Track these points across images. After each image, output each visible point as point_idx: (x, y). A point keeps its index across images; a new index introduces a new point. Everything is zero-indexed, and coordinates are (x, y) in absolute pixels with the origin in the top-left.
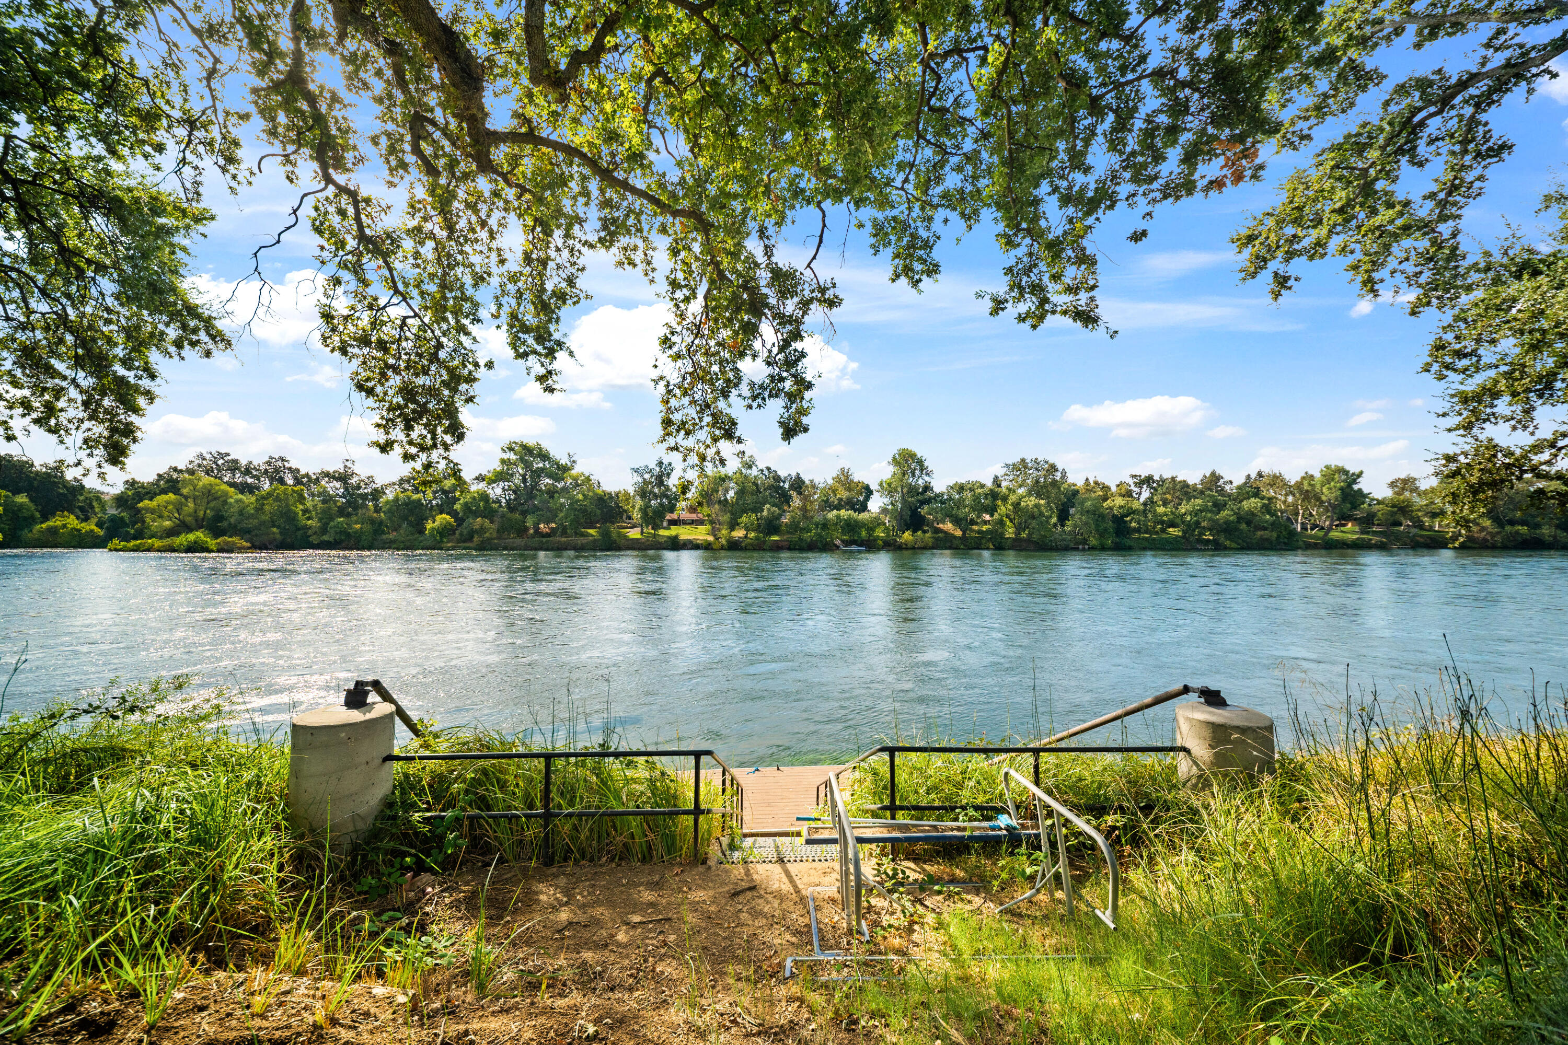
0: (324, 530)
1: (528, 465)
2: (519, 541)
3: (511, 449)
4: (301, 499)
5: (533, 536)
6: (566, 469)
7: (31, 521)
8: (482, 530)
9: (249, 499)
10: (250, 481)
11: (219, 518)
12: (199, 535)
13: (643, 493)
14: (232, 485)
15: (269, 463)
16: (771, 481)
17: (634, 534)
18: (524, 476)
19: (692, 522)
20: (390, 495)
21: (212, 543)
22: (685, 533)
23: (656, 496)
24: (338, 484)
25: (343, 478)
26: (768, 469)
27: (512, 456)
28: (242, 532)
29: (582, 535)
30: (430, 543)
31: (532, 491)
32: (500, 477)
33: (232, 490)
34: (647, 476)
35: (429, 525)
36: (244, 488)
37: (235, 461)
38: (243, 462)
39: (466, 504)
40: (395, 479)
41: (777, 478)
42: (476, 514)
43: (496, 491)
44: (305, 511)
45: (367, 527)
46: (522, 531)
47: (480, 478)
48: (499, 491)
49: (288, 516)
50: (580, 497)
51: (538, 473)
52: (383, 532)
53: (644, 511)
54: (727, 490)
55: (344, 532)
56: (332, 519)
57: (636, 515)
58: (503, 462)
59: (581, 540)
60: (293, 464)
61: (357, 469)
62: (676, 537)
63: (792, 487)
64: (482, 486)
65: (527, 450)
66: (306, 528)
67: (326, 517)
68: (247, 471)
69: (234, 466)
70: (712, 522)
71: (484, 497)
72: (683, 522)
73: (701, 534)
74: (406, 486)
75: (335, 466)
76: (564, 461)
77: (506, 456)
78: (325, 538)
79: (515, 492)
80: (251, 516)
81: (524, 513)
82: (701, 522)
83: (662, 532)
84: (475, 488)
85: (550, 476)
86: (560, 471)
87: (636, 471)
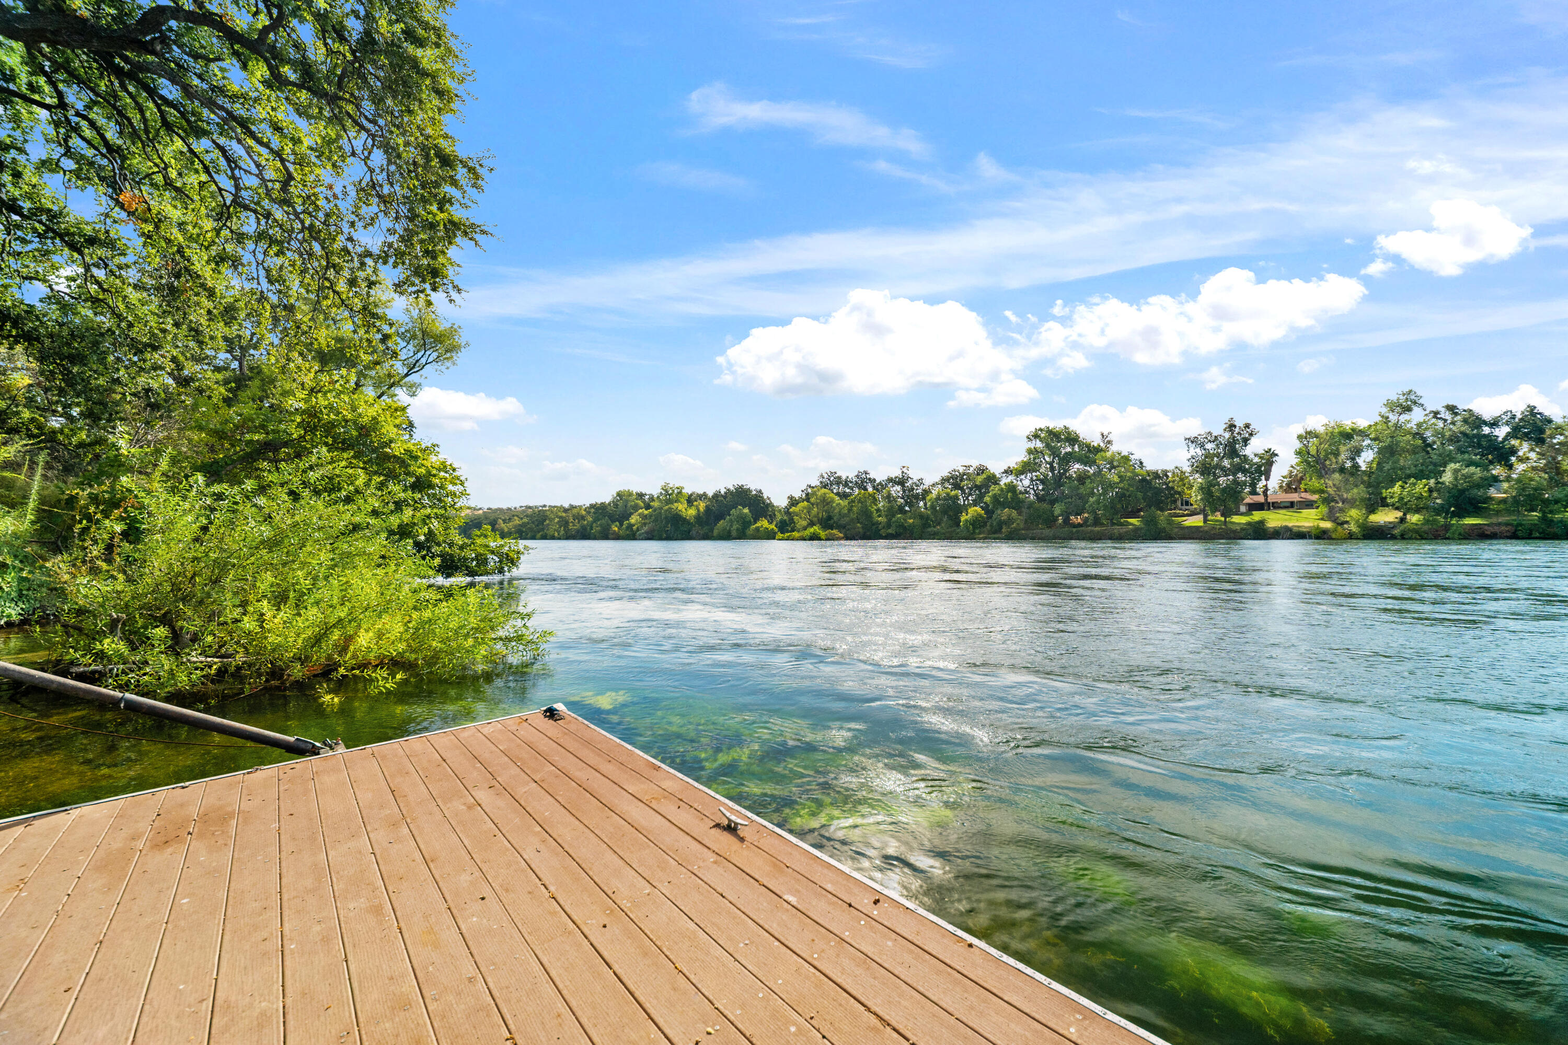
0: (889, 525)
1: (1055, 453)
2: (1047, 532)
3: (1036, 436)
4: (875, 501)
5: (1061, 526)
6: (1098, 450)
7: (750, 524)
8: (1010, 521)
9: (844, 503)
10: (848, 490)
11: (830, 518)
12: (816, 529)
13: (1204, 468)
14: (838, 494)
15: (857, 476)
16: (1459, 427)
17: (1196, 521)
18: (1051, 464)
19: (1291, 505)
20: (935, 493)
21: (823, 534)
22: (1274, 520)
23: (1226, 472)
24: (898, 488)
25: (901, 482)
26: (1452, 409)
27: (1039, 445)
28: (840, 527)
29: (1122, 524)
30: (965, 533)
31: (1059, 481)
32: (1025, 468)
33: (837, 498)
34: (1209, 446)
35: (964, 518)
36: (844, 496)
37: (839, 478)
38: (844, 478)
39: (995, 496)
40: (937, 479)
41: (1476, 421)
42: (1004, 505)
43: (1025, 482)
44: (878, 510)
45: (918, 522)
46: (1050, 521)
47: (1008, 472)
48: (1027, 482)
49: (866, 514)
50: (1116, 479)
51: (1067, 460)
52: (930, 526)
53: (1206, 491)
54: (1358, 451)
55: (901, 526)
56: (894, 516)
57: (1195, 497)
58: (1030, 452)
59: (1117, 529)
60: (872, 476)
61: (911, 473)
62: (1262, 522)
63: (1516, 432)
64: (1011, 478)
65: (1053, 435)
66: (878, 523)
67: (891, 512)
68: (846, 484)
69: (838, 481)
70: (1328, 501)
71: (1012, 488)
72: (1276, 506)
73: (1308, 519)
74: (947, 485)
75: (896, 473)
76: (1096, 441)
77: (1032, 445)
78: (890, 531)
79: (1042, 482)
80: (845, 515)
81: (1053, 502)
82: (1309, 505)
83: (1236, 519)
84: (1005, 481)
85: (1080, 460)
86: (1090, 453)
87: (1193, 441)
